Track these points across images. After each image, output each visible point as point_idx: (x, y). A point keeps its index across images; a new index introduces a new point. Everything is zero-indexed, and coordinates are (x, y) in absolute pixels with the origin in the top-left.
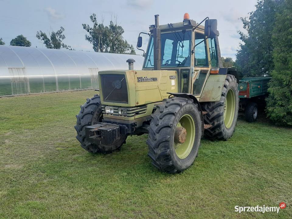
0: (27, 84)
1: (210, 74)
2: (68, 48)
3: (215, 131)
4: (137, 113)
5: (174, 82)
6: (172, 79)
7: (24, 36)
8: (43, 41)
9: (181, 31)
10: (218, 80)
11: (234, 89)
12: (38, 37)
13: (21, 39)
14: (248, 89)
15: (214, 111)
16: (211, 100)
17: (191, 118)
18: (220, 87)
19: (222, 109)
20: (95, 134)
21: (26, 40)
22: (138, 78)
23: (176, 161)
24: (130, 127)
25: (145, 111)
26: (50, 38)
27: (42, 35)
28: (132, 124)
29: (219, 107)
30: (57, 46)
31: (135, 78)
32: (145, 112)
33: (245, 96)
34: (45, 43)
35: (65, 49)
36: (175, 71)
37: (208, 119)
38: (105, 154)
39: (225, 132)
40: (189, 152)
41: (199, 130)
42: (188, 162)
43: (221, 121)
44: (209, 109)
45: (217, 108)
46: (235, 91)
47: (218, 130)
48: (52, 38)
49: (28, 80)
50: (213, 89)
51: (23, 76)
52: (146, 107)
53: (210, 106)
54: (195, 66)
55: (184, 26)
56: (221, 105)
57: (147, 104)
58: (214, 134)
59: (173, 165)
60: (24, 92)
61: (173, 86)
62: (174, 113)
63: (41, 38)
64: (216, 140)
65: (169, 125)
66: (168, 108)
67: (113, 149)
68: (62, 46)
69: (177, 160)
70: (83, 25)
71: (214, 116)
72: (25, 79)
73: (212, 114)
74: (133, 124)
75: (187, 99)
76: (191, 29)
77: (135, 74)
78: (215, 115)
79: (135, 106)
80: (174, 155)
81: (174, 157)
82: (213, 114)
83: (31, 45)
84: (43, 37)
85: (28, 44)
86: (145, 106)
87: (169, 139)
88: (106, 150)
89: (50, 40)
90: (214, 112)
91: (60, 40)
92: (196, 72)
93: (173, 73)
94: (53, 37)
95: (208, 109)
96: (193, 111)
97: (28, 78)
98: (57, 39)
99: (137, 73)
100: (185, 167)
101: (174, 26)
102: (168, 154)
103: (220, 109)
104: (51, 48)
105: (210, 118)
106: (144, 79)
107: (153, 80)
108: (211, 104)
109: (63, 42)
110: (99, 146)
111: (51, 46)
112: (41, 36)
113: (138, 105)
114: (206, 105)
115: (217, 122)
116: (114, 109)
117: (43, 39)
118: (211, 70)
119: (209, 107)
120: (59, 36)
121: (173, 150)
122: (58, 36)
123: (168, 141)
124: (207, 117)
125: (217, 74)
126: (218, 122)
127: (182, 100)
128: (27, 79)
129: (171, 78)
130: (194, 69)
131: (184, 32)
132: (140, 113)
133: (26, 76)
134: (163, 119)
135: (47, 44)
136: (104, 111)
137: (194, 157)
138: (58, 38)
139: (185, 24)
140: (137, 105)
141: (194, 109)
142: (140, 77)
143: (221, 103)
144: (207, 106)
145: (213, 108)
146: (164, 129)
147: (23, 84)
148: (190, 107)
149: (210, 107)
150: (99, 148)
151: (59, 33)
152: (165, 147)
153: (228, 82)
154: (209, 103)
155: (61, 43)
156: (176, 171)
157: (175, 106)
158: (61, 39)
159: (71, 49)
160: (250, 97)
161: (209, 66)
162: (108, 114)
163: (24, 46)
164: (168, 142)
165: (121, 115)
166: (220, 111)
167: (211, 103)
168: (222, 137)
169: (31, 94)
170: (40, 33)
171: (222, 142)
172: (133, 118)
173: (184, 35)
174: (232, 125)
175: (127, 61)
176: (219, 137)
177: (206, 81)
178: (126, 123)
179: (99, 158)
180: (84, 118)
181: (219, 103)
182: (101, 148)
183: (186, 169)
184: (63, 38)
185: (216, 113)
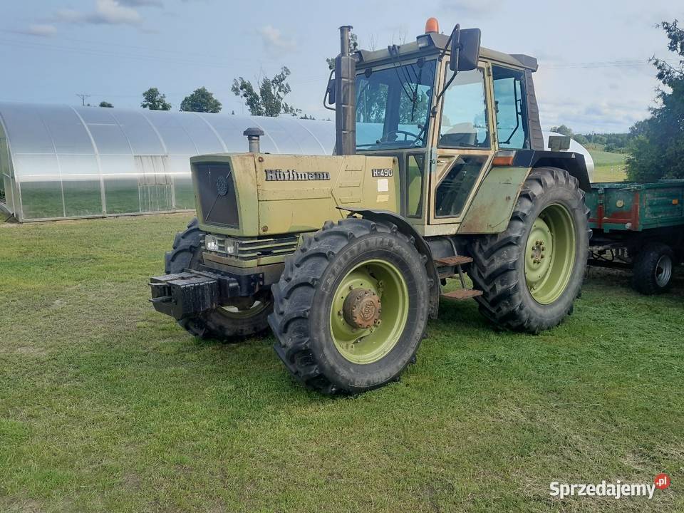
0: (169, 189)
1: (494, 166)
2: (294, 115)
3: (499, 309)
4: (266, 253)
5: (384, 184)
6: (379, 176)
7: (209, 91)
8: (245, 100)
9: (415, 61)
10: (508, 180)
11: (570, 206)
12: (235, 90)
13: (203, 96)
14: (636, 206)
15: (494, 256)
16: (486, 230)
17: (394, 268)
18: (509, 198)
19: (515, 254)
20: (167, 294)
21: (212, 98)
22: (266, 171)
23: (333, 368)
24: (244, 282)
25: (292, 249)
26: (258, 93)
27: (244, 86)
28: (249, 276)
29: (506, 248)
30: (273, 108)
31: (256, 172)
32: (293, 252)
33: (628, 226)
34: (248, 104)
35: (289, 116)
36: (392, 158)
37: (481, 277)
38: (225, 343)
39: (527, 312)
40: (388, 350)
41: (420, 299)
42: (378, 372)
43: (513, 284)
44: (483, 251)
45: (501, 251)
46: (573, 210)
47: (507, 305)
48: (263, 93)
49: (173, 181)
50: (492, 204)
51: (164, 173)
52: (296, 239)
53: (485, 245)
54: (441, 146)
55: (420, 48)
56: (511, 244)
57: (299, 233)
58: (498, 315)
59: (321, 376)
60: (163, 208)
61: (384, 193)
62: (325, 254)
63: (242, 93)
64: (506, 331)
65: (310, 281)
66: (319, 243)
67: (245, 333)
68: (283, 110)
69: (337, 366)
70: (328, 60)
71: (493, 270)
72: (166, 179)
73: (489, 265)
74: (252, 276)
75: (374, 223)
76: (436, 57)
77: (258, 163)
78: (495, 268)
79: (257, 234)
80: (326, 351)
81: (325, 357)
82: (493, 265)
83: (220, 109)
84: (245, 90)
85: (215, 107)
86: (291, 236)
87: (307, 314)
88: (228, 333)
89: (260, 96)
90: (493, 260)
91: (279, 97)
92: (444, 161)
93: (386, 162)
94: (266, 91)
95: (481, 252)
96: (397, 252)
97: (172, 177)
98: (273, 93)
99: (263, 161)
100: (364, 385)
101: (402, 51)
102: (304, 349)
103: (508, 253)
104: (259, 114)
105: (485, 275)
106: (287, 174)
107: (314, 177)
108: (487, 239)
109: (286, 99)
110: (209, 324)
111: (261, 109)
112: (241, 89)
113: (268, 233)
114: (477, 243)
115: (502, 285)
116: (219, 240)
117: (245, 95)
118: (495, 157)
119: (484, 248)
120: (278, 88)
121: (320, 339)
122: (274, 88)
123: (307, 319)
124: (479, 273)
125: (508, 166)
126: (505, 287)
127: (360, 226)
128: (170, 179)
129: (377, 173)
130: (437, 152)
131: (421, 63)
132: (274, 252)
133: (167, 173)
134: (303, 267)
135: (252, 106)
136: (204, 244)
137: (400, 363)
138: (274, 91)
139: (420, 45)
140: (262, 233)
141: (397, 247)
142: (274, 169)
143: (510, 237)
144: (480, 245)
145: (492, 251)
146: (300, 289)
147: (162, 190)
148: (382, 242)
149: (486, 248)
150: (208, 328)
151: (279, 80)
152: (299, 330)
153: (538, 184)
154: (482, 237)
155: (282, 103)
156: (334, 389)
157: (337, 237)
158: (281, 94)
159: (306, 118)
160: (640, 228)
161: (490, 146)
162: (211, 251)
163: (207, 111)
164: (305, 321)
165: (231, 256)
166: (510, 258)
167: (487, 237)
168: (519, 323)
169: (177, 211)
170: (240, 83)
171: (524, 336)
172: (253, 263)
173: (421, 71)
174: (562, 296)
175: (245, 133)
176: (514, 324)
177: (481, 183)
178: (238, 272)
179: (208, 349)
180: (177, 260)
181: (505, 239)
182: (213, 327)
183: (365, 390)
184: (285, 92)
185: (498, 264)
